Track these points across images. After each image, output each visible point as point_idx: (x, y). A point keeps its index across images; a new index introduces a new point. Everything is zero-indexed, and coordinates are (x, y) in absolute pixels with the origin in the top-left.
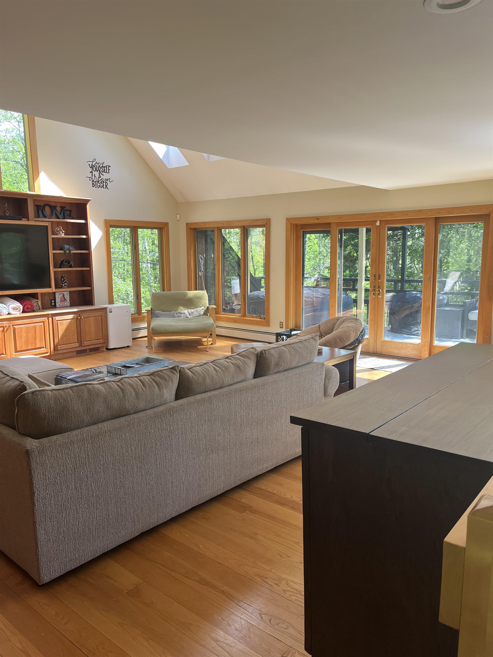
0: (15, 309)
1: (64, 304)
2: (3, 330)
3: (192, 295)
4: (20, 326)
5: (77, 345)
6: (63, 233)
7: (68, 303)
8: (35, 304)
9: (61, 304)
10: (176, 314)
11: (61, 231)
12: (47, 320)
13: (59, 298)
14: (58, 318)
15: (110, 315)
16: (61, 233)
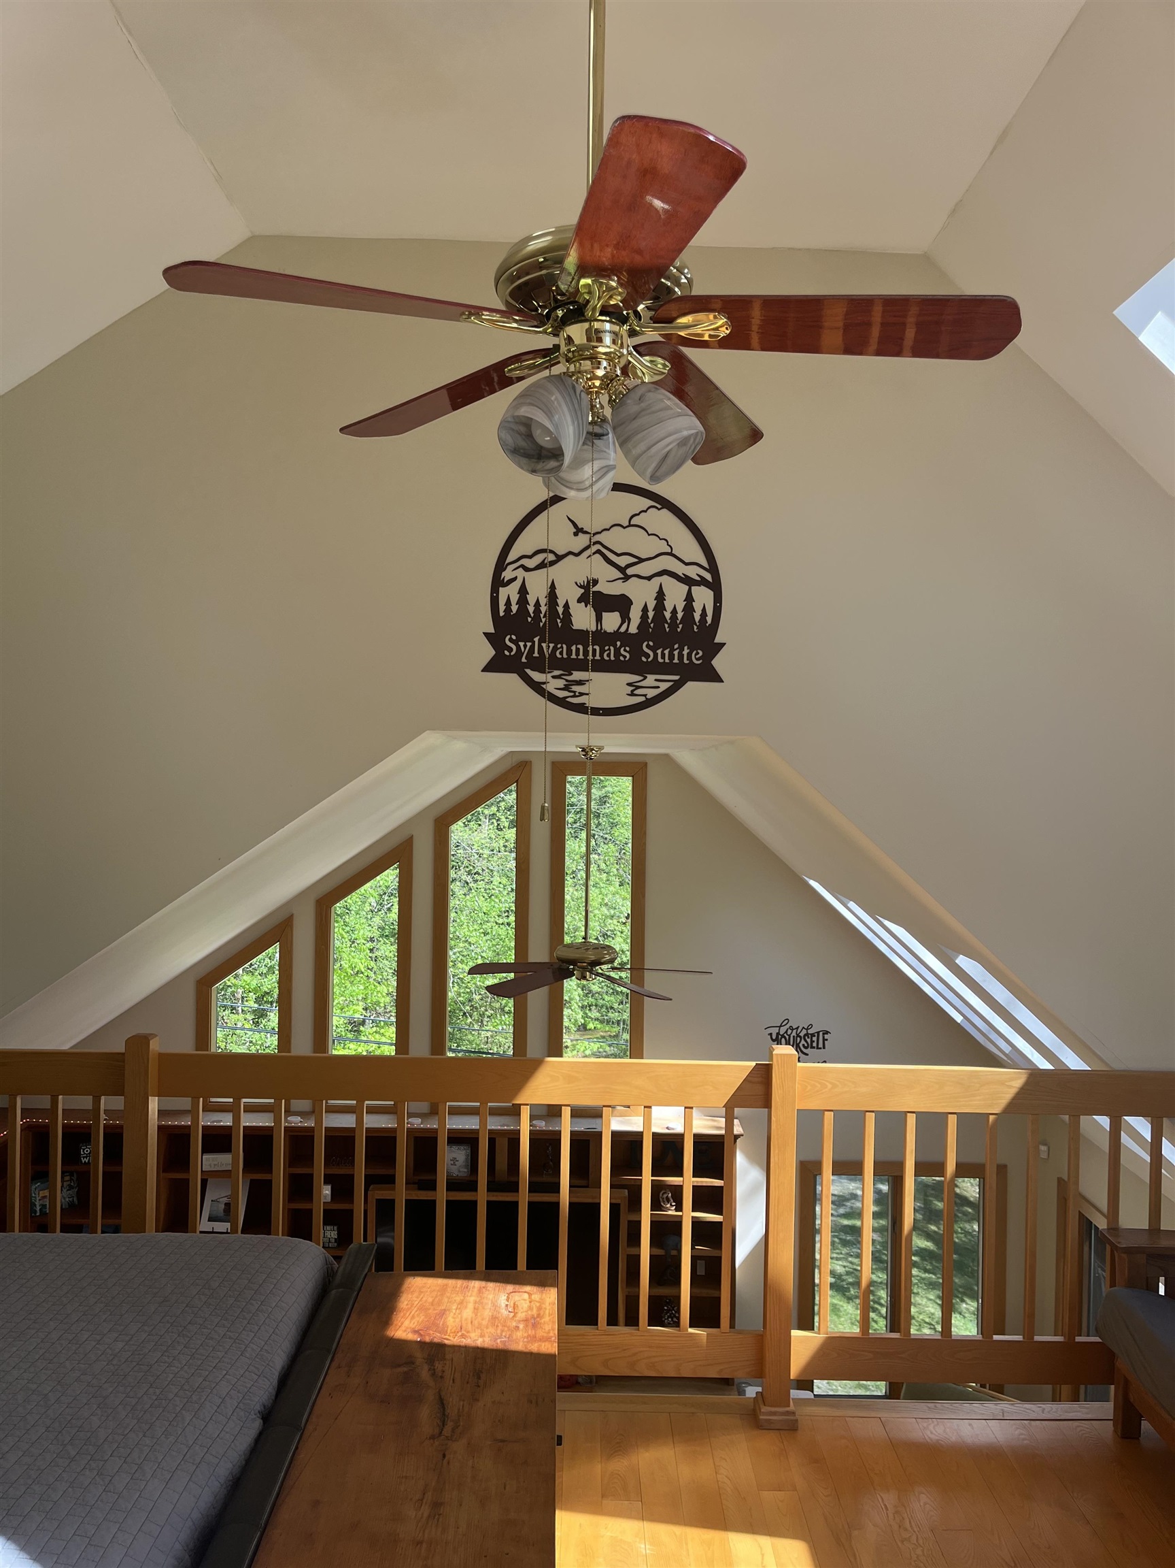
6: (671, 1206)
16: (668, 1205)
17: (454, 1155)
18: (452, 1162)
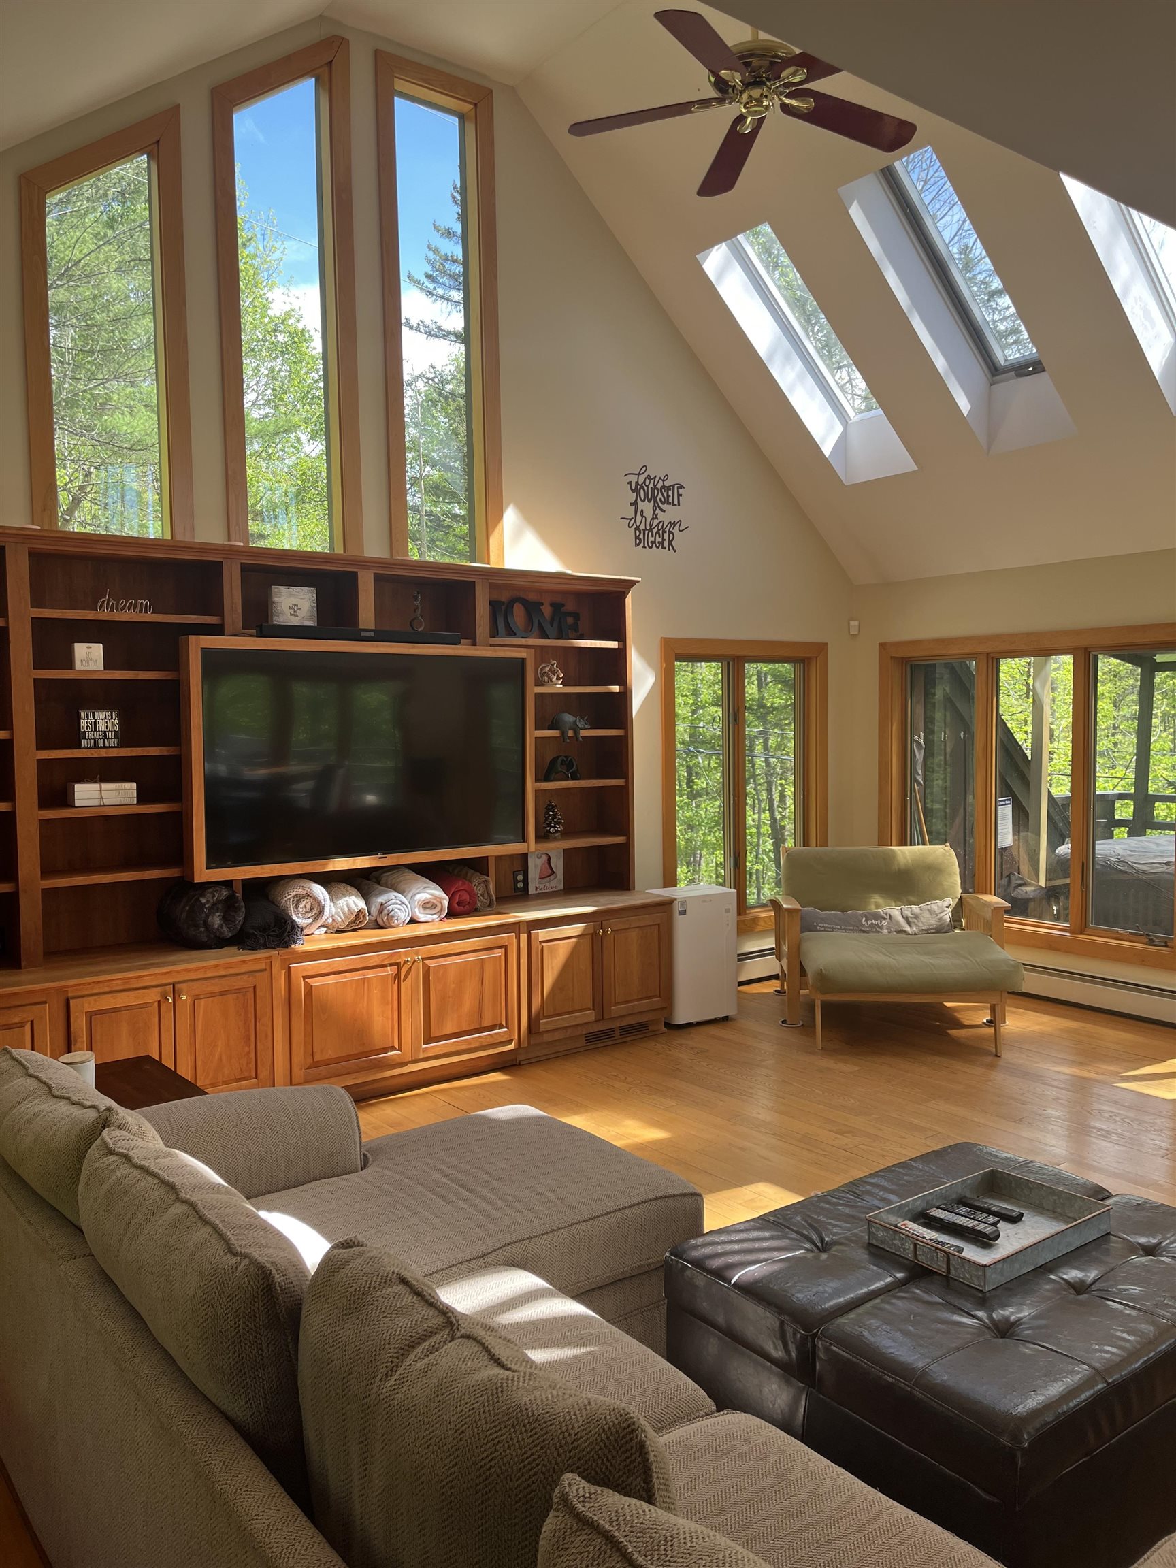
0: (428, 906)
1: (548, 885)
2: (398, 975)
3: (910, 861)
4: (441, 962)
5: (590, 1015)
6: (558, 678)
7: (558, 883)
8: (479, 891)
9: (542, 886)
10: (864, 919)
11: (554, 672)
12: (515, 941)
13: (536, 866)
14: (543, 934)
15: (680, 923)
17: (294, 601)
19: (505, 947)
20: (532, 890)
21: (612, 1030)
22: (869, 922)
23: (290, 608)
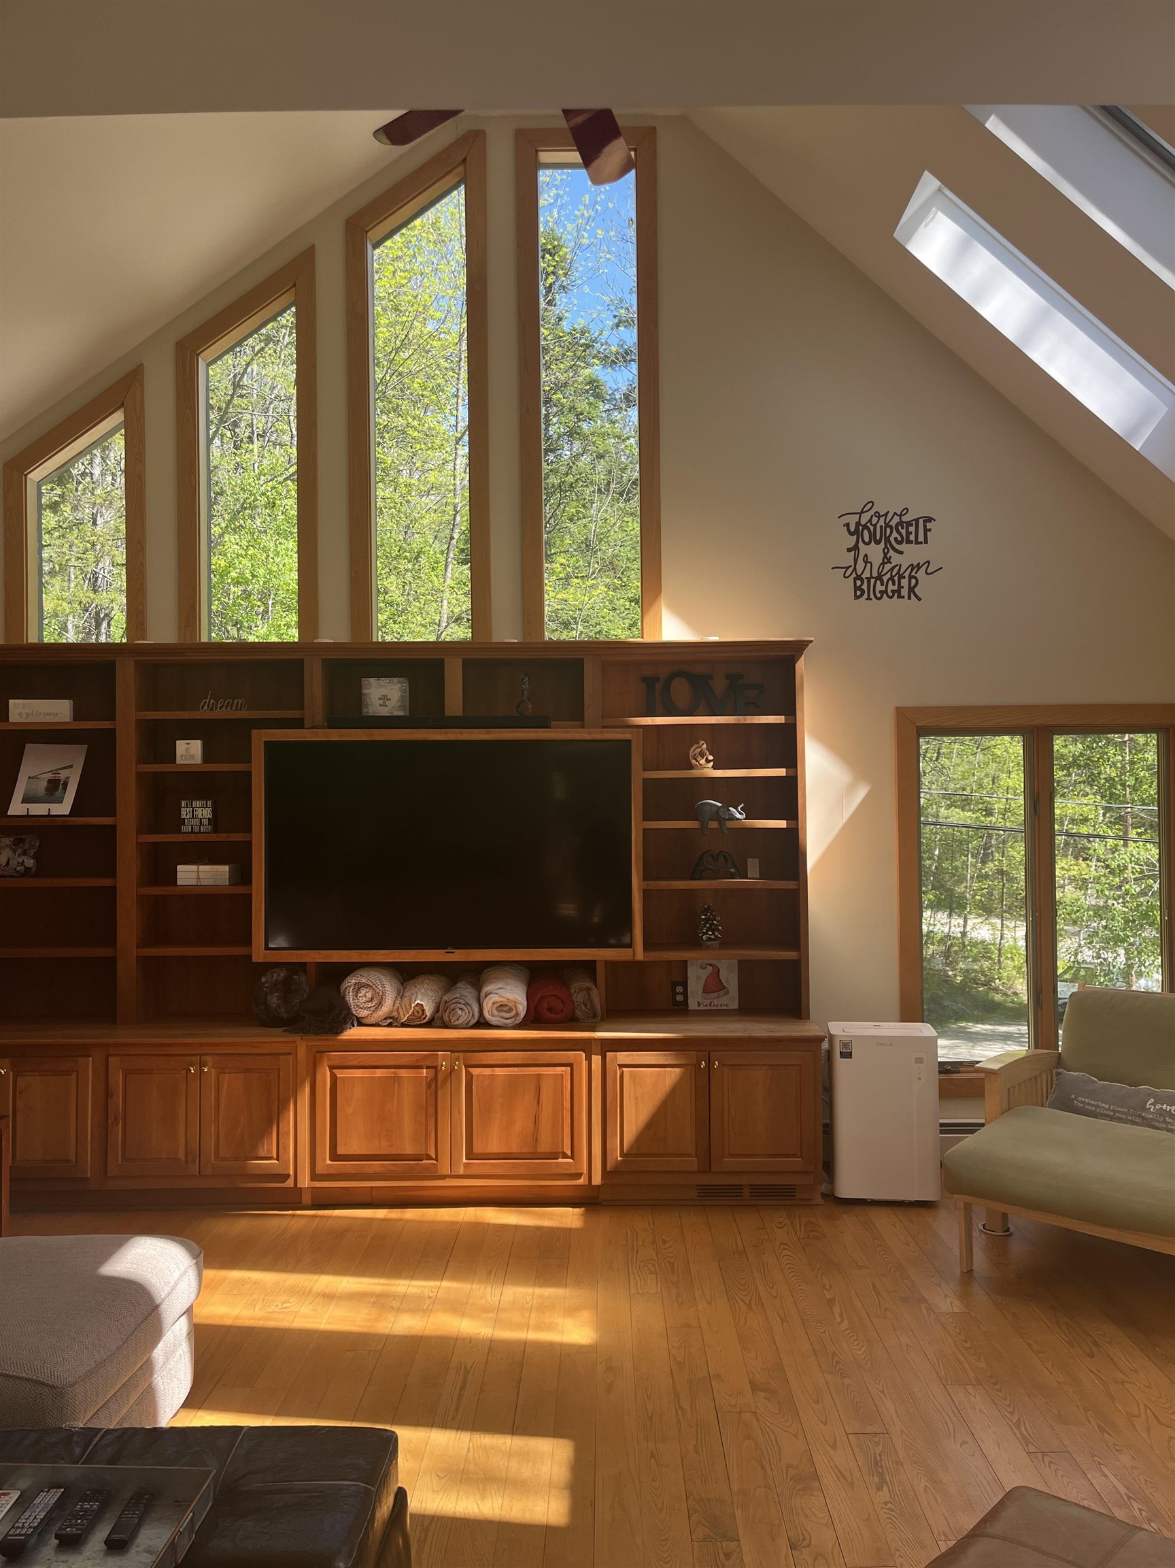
0: (504, 1009)
1: (716, 1002)
6: (708, 761)
7: (731, 1000)
8: (579, 998)
9: (707, 1002)
10: (1152, 1101)
11: (702, 755)
12: (585, 1064)
13: (698, 978)
14: (623, 1057)
16: (703, 761)
17: (383, 691)
18: (381, 702)
19: (571, 1065)
20: (692, 1005)
21: (739, 1187)
22: (1158, 1106)
23: (380, 699)
